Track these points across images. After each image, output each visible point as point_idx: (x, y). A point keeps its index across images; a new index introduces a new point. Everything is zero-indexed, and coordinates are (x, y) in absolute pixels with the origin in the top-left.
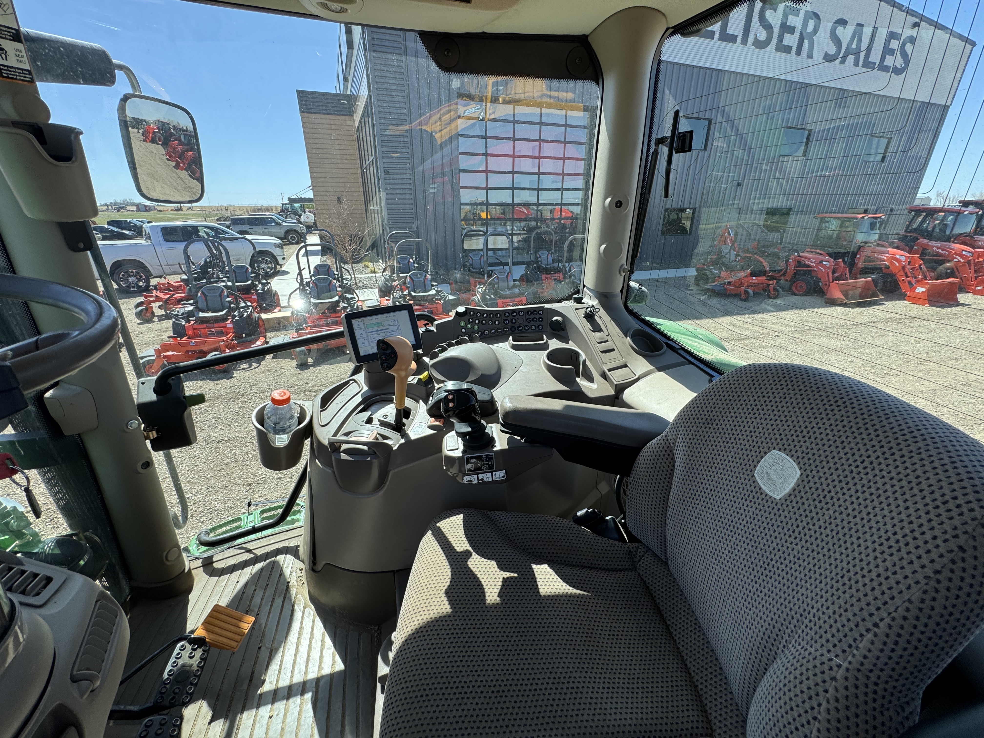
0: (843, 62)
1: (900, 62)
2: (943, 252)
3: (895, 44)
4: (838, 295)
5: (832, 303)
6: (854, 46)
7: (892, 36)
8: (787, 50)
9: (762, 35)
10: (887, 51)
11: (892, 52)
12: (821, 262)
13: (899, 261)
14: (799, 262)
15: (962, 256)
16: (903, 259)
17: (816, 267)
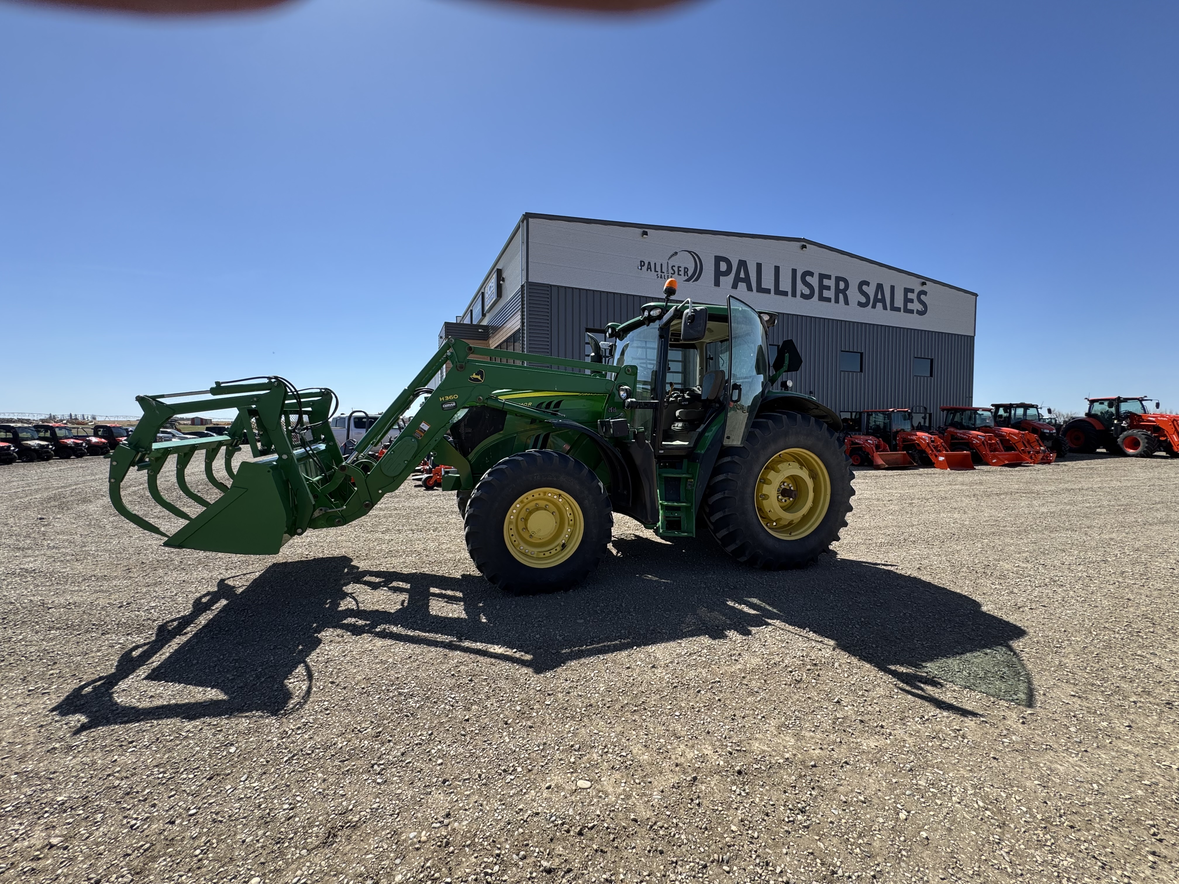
0: (874, 306)
1: (920, 307)
2: (965, 437)
3: (910, 296)
4: (880, 462)
5: (878, 468)
6: (879, 297)
7: (907, 291)
8: (828, 300)
9: (807, 291)
10: (907, 300)
11: (912, 301)
12: (867, 440)
13: (924, 440)
14: (852, 442)
15: (977, 439)
16: (927, 438)
17: (864, 444)
